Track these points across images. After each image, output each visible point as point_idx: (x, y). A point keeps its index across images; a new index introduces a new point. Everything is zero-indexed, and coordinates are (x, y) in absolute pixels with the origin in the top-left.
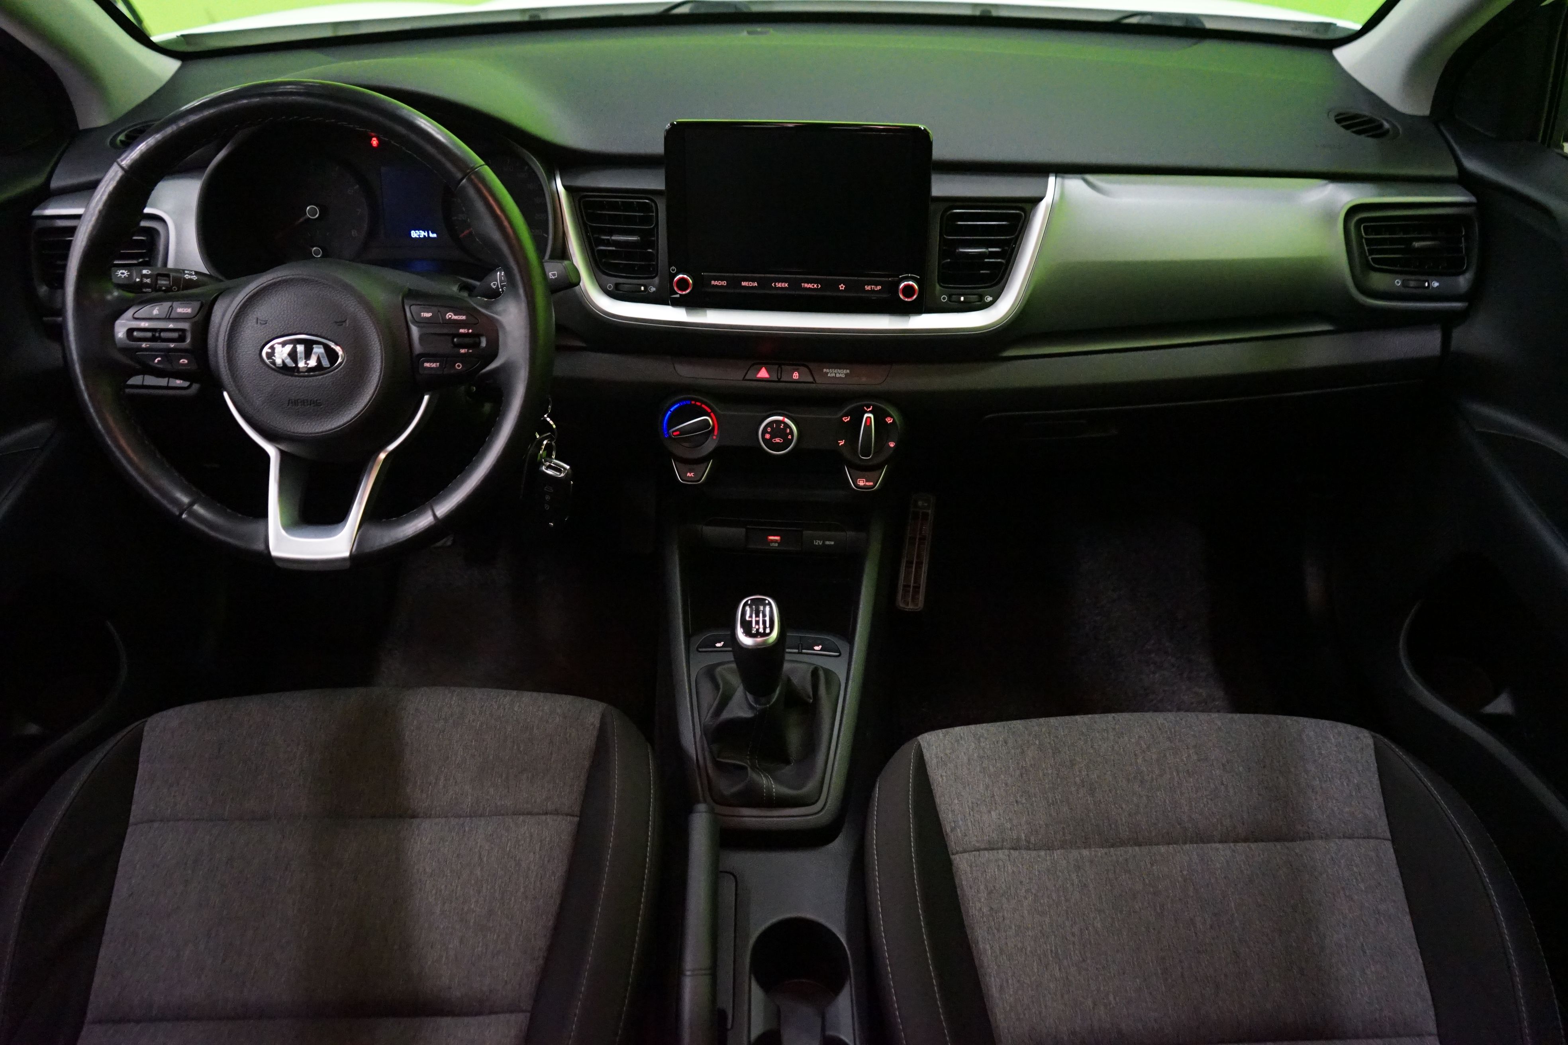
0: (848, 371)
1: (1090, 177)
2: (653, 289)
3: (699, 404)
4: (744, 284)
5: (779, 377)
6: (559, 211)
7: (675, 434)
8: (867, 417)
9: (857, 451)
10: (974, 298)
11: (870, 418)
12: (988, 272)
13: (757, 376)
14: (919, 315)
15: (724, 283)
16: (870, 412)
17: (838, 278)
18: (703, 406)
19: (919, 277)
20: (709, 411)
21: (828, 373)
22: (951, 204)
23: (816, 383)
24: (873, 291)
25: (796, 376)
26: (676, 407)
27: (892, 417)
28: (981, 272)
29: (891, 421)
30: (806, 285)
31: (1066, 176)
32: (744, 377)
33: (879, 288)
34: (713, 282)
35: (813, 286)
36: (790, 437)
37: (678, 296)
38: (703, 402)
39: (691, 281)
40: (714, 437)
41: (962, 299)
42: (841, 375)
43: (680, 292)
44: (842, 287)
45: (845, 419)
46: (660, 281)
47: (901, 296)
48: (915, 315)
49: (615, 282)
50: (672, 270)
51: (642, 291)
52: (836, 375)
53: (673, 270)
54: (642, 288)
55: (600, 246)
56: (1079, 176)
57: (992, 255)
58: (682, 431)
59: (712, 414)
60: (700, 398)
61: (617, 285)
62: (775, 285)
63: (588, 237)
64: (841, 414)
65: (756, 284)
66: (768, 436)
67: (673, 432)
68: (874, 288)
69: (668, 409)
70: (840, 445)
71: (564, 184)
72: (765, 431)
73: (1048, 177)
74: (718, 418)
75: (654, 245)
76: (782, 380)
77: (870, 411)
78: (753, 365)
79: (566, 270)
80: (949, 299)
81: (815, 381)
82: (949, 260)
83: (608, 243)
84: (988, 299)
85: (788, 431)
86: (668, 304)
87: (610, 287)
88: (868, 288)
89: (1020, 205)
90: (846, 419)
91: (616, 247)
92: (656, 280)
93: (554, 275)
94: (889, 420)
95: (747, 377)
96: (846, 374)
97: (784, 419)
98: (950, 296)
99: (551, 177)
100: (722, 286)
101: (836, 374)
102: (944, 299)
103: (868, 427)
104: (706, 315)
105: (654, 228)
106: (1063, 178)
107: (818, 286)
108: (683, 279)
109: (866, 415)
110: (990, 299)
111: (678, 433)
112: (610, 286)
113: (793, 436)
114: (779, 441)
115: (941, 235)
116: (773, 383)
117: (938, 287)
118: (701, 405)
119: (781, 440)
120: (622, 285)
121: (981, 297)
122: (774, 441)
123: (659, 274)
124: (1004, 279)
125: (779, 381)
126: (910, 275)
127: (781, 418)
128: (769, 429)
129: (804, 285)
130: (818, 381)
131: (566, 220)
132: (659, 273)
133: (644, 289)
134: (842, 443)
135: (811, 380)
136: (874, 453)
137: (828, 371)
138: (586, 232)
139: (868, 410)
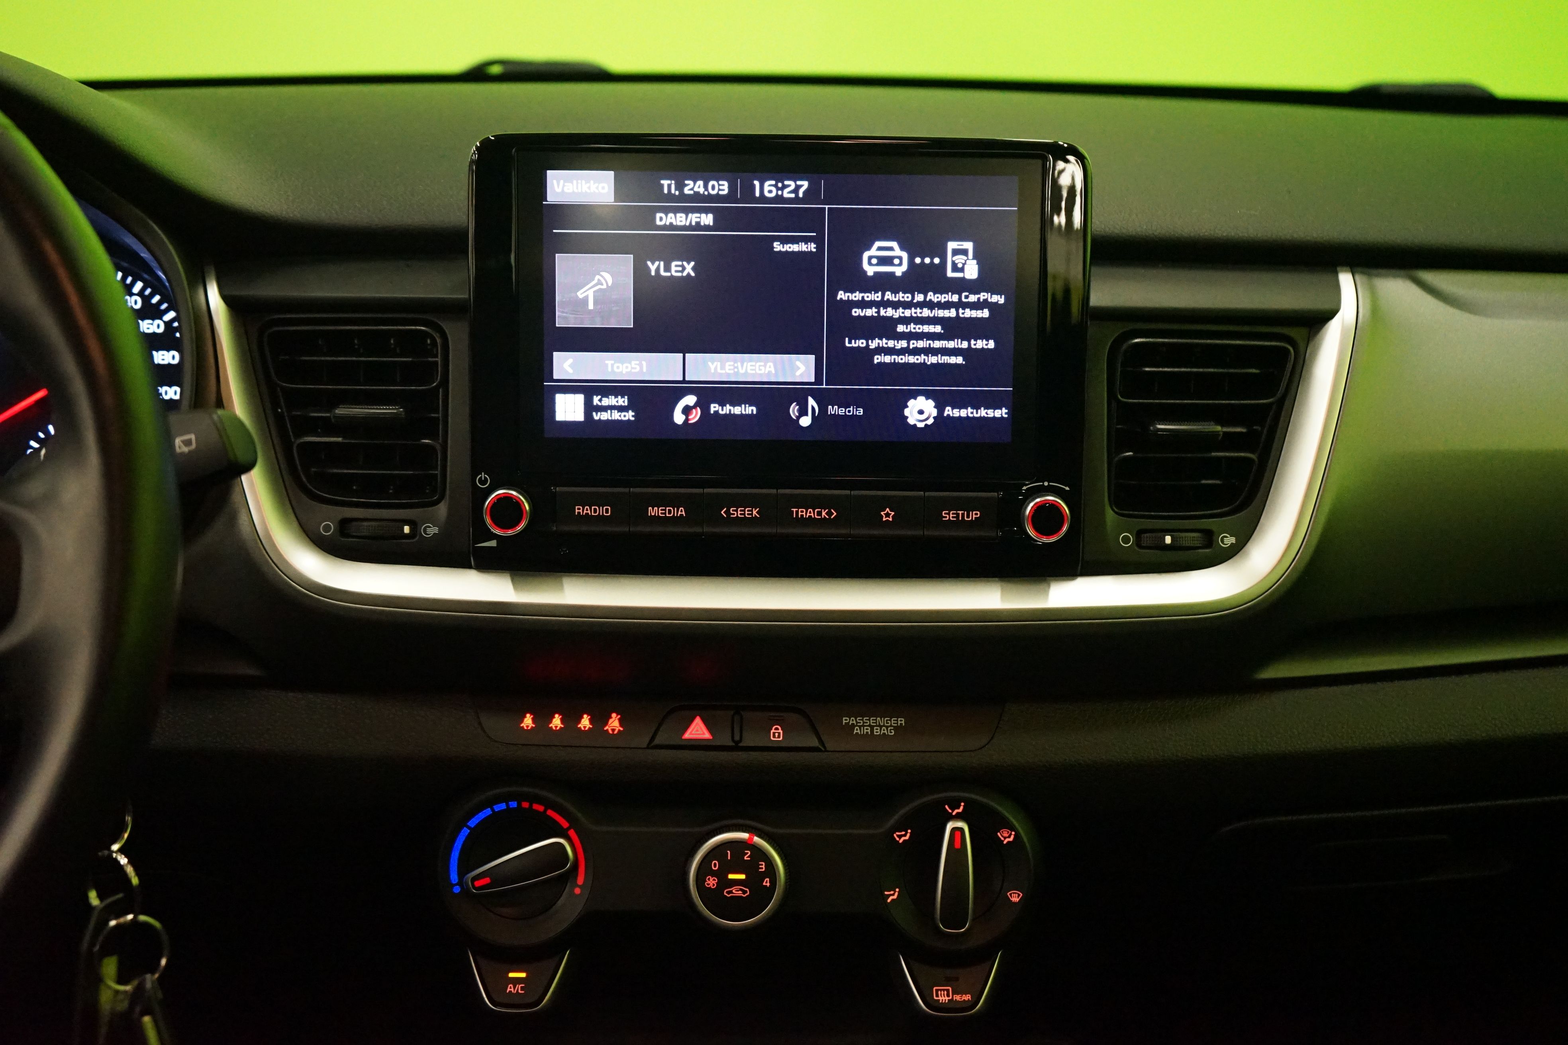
0: (902, 721)
1: (1430, 277)
2: (433, 530)
3: (538, 807)
4: (653, 511)
5: (737, 738)
6: (208, 334)
7: (478, 884)
8: (954, 830)
9: (933, 918)
10: (1191, 539)
11: (961, 830)
12: (1218, 482)
13: (683, 738)
14: (1073, 580)
15: (605, 511)
16: (959, 817)
17: (880, 493)
18: (550, 812)
19: (1067, 488)
20: (565, 824)
21: (853, 726)
22: (1131, 326)
23: (826, 751)
24: (959, 524)
25: (777, 734)
26: (482, 815)
27: (1012, 828)
28: (1203, 482)
29: (1011, 839)
30: (803, 513)
31: (1375, 271)
32: (653, 738)
33: (975, 515)
34: (578, 510)
35: (819, 513)
36: (767, 883)
37: (493, 543)
38: (549, 805)
39: (527, 508)
40: (577, 891)
41: (1168, 540)
42: (884, 731)
43: (497, 532)
44: (887, 515)
45: (900, 837)
46: (450, 509)
47: (1031, 532)
48: (1064, 580)
49: (340, 517)
50: (480, 481)
51: (407, 536)
52: (872, 731)
53: (483, 482)
54: (407, 529)
55: (307, 435)
56: (1402, 272)
57: (1230, 442)
58: (497, 877)
59: (572, 833)
60: (544, 793)
61: (344, 524)
62: (727, 512)
63: (279, 419)
64: (892, 822)
65: (682, 512)
66: (711, 882)
67: (474, 879)
68: (963, 514)
69: (463, 823)
70: (889, 900)
71: (226, 293)
72: (704, 870)
73: (1336, 274)
74: (586, 841)
75: (433, 428)
76: (741, 745)
77: (958, 813)
78: (670, 713)
79: (221, 437)
80: (1138, 543)
81: (825, 747)
82: (1131, 453)
83: (329, 427)
84: (1226, 540)
85: (763, 867)
86: (468, 566)
87: (327, 529)
88: (949, 516)
89: (1286, 331)
90: (903, 837)
91: (344, 438)
92: (442, 510)
93: (187, 443)
94: (1006, 835)
95: (657, 741)
96: (896, 729)
97: (751, 839)
98: (1139, 534)
99: (198, 280)
100: (600, 518)
101: (872, 727)
102: (1126, 540)
103: (956, 853)
104: (562, 585)
105: (437, 387)
106: (1369, 275)
107: (829, 514)
108: (507, 498)
109: (950, 826)
110: (1230, 540)
111: (487, 880)
112: (328, 527)
113: (774, 882)
114: (740, 893)
115: (1111, 396)
116: (725, 753)
117: (1110, 515)
118: (545, 811)
119: (744, 892)
120: (354, 523)
121: (1209, 537)
122: (728, 893)
123: (447, 496)
124: (1259, 495)
125: (736, 747)
126: (1046, 484)
127: (745, 836)
128: (715, 865)
129: (797, 512)
130: (830, 746)
131: (225, 370)
132: (448, 492)
133: (411, 529)
134: (893, 896)
135: (815, 743)
136: (973, 920)
137: (852, 721)
138: (275, 404)
139: (954, 814)
